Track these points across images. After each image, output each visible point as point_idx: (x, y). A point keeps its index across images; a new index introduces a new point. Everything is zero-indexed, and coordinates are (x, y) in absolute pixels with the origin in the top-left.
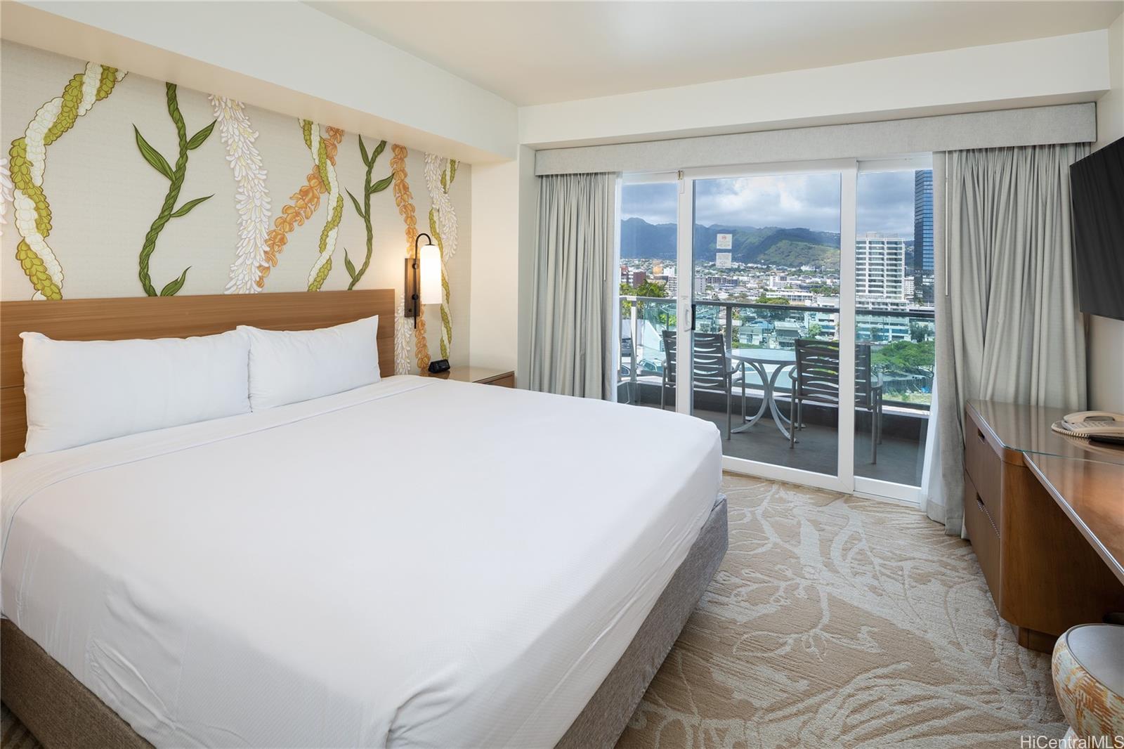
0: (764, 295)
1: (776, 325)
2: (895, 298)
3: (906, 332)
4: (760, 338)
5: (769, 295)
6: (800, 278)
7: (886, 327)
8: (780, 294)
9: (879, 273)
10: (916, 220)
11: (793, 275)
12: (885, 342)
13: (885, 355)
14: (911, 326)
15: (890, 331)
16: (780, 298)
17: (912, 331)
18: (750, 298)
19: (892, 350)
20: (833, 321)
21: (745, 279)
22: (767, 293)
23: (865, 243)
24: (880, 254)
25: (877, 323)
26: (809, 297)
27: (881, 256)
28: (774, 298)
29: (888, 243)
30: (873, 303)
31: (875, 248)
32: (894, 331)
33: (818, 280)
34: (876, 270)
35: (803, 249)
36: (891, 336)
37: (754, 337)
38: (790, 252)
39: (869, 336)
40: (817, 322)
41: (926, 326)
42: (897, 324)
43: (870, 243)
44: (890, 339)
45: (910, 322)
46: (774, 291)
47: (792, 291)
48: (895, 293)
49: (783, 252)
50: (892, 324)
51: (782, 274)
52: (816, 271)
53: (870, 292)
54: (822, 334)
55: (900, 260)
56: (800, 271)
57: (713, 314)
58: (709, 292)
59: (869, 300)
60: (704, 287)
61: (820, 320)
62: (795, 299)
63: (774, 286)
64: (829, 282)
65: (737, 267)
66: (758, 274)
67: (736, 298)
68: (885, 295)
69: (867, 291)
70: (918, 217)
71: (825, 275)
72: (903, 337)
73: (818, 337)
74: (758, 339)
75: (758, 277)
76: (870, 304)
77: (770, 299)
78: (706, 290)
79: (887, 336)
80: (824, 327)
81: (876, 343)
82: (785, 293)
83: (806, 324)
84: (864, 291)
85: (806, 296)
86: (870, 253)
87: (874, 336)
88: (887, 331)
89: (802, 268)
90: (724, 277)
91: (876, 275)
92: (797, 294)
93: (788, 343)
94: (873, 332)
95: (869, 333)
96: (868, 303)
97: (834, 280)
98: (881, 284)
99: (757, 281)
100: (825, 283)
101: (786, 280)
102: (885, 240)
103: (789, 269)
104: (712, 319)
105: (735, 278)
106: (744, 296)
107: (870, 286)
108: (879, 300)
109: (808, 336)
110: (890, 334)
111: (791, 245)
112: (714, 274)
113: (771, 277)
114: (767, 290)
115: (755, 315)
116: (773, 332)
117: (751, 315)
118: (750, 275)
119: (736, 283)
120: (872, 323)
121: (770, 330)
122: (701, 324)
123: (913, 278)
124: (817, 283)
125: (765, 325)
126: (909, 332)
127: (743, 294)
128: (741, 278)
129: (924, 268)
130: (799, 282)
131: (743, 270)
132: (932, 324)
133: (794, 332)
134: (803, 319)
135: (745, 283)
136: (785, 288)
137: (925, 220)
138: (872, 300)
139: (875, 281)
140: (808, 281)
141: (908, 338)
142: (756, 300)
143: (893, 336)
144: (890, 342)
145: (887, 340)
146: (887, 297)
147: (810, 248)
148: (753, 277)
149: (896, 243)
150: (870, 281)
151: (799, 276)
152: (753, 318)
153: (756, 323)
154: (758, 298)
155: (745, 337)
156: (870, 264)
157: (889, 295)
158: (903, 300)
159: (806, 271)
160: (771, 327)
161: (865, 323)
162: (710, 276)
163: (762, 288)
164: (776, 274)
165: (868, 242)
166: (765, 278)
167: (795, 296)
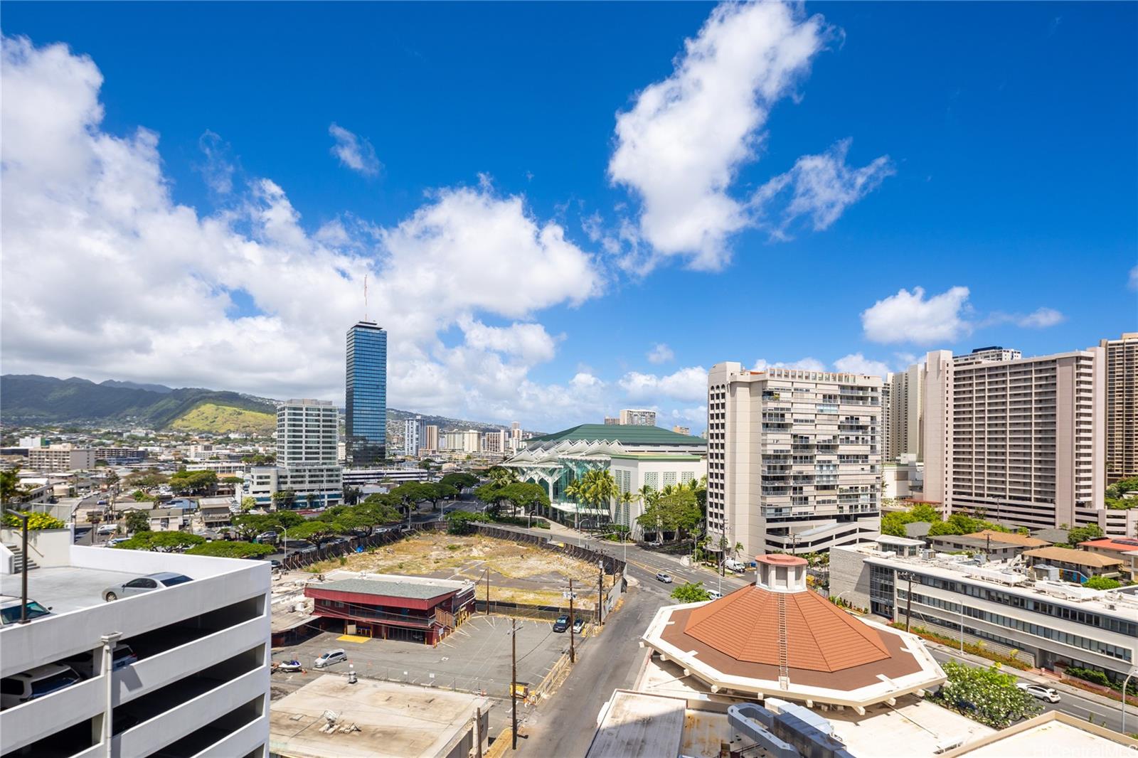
0: (183, 469)
1: (201, 503)
2: (330, 464)
3: (339, 496)
4: (180, 521)
5: (190, 468)
6: (228, 447)
7: (322, 493)
8: (204, 467)
9: (314, 440)
10: (347, 389)
11: (220, 444)
12: (321, 509)
13: (323, 521)
14: (345, 490)
15: (326, 497)
16: (205, 471)
17: (345, 494)
18: (164, 472)
19: (329, 516)
20: (268, 492)
21: (157, 449)
22: (188, 466)
23: (301, 409)
24: (317, 421)
25: (313, 490)
26: (240, 467)
27: (318, 423)
28: (197, 472)
29: (324, 410)
30: (310, 471)
31: (311, 415)
32: (329, 496)
33: (250, 448)
34: (312, 437)
35: (231, 414)
36: (326, 502)
37: (170, 521)
38: (216, 418)
39: (306, 503)
40: (251, 495)
41: (357, 489)
42: (331, 490)
43: (307, 409)
44: (326, 505)
45: (344, 486)
46: (197, 463)
47: (219, 462)
48: (330, 458)
49: (207, 418)
50: (327, 490)
51: (206, 443)
52: (246, 439)
53: (306, 459)
54: (256, 507)
55: (335, 427)
56: (228, 439)
57: (107, 497)
58: (101, 468)
59: (306, 467)
60: (92, 462)
61: (254, 493)
62: (224, 471)
63: (196, 456)
64: (261, 450)
65: (144, 435)
66: (174, 443)
67: (144, 474)
68: (321, 461)
69: (304, 458)
70: (349, 387)
71: (257, 442)
72: (337, 501)
73: (252, 512)
74: (176, 523)
75: (175, 447)
76: (307, 472)
77: (191, 473)
78: (96, 466)
79: (323, 502)
80: (259, 499)
81: (314, 510)
82: (211, 465)
83: (238, 497)
84: (301, 459)
85: (236, 467)
86: (307, 420)
87: (311, 503)
88: (323, 497)
89: (230, 436)
90: (124, 448)
91: (313, 442)
92: (225, 464)
93: (216, 523)
94: (310, 499)
95: (305, 501)
96: (305, 471)
97: (267, 448)
98: (317, 450)
99: (173, 452)
100: (257, 451)
101: (211, 450)
102: (321, 407)
103: (214, 437)
104: (107, 503)
105: (141, 449)
106: (155, 470)
107: (306, 453)
108: (315, 467)
109: (240, 511)
110: (326, 500)
111: (216, 410)
112: (109, 445)
113: (192, 446)
114: (186, 462)
115: (171, 493)
116: (196, 511)
117: (167, 494)
118: (163, 445)
119: (143, 456)
120: (308, 490)
121: (192, 509)
122: (88, 513)
123: (344, 444)
124: (248, 451)
125: (186, 503)
126: (343, 496)
127: (156, 469)
128: (149, 449)
129: (354, 435)
130: (227, 452)
131: (153, 439)
132: (361, 486)
133: (226, 509)
134: (234, 492)
135: (156, 454)
136: (211, 459)
137: (355, 389)
138: (309, 467)
139: (311, 448)
140: (237, 450)
141: (341, 502)
142: (173, 475)
143: (328, 502)
144: (326, 508)
145: (323, 506)
146: (323, 464)
147: (240, 414)
148: (167, 447)
149: (331, 410)
150: (307, 448)
151: (227, 444)
152: (170, 498)
153: (173, 503)
154: (175, 472)
155: (159, 522)
156: (307, 431)
157: (325, 461)
158: (337, 466)
159: (235, 439)
160: (194, 506)
161: (301, 491)
162: (101, 447)
163: (180, 460)
164: (198, 443)
165: (304, 409)
166: (184, 447)
167: (224, 467)
